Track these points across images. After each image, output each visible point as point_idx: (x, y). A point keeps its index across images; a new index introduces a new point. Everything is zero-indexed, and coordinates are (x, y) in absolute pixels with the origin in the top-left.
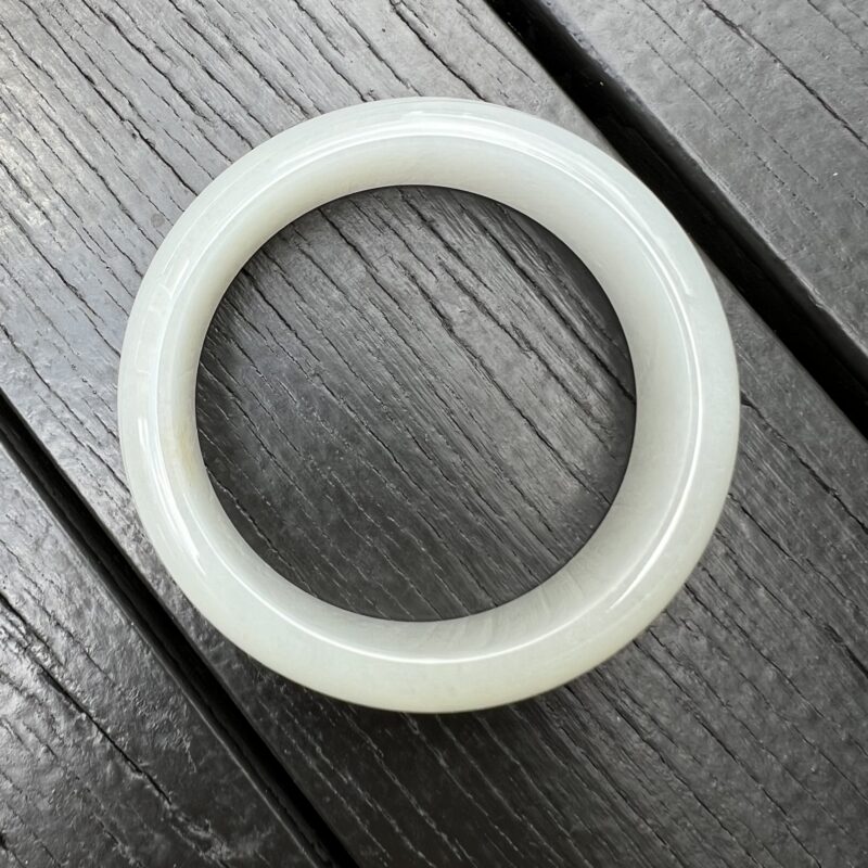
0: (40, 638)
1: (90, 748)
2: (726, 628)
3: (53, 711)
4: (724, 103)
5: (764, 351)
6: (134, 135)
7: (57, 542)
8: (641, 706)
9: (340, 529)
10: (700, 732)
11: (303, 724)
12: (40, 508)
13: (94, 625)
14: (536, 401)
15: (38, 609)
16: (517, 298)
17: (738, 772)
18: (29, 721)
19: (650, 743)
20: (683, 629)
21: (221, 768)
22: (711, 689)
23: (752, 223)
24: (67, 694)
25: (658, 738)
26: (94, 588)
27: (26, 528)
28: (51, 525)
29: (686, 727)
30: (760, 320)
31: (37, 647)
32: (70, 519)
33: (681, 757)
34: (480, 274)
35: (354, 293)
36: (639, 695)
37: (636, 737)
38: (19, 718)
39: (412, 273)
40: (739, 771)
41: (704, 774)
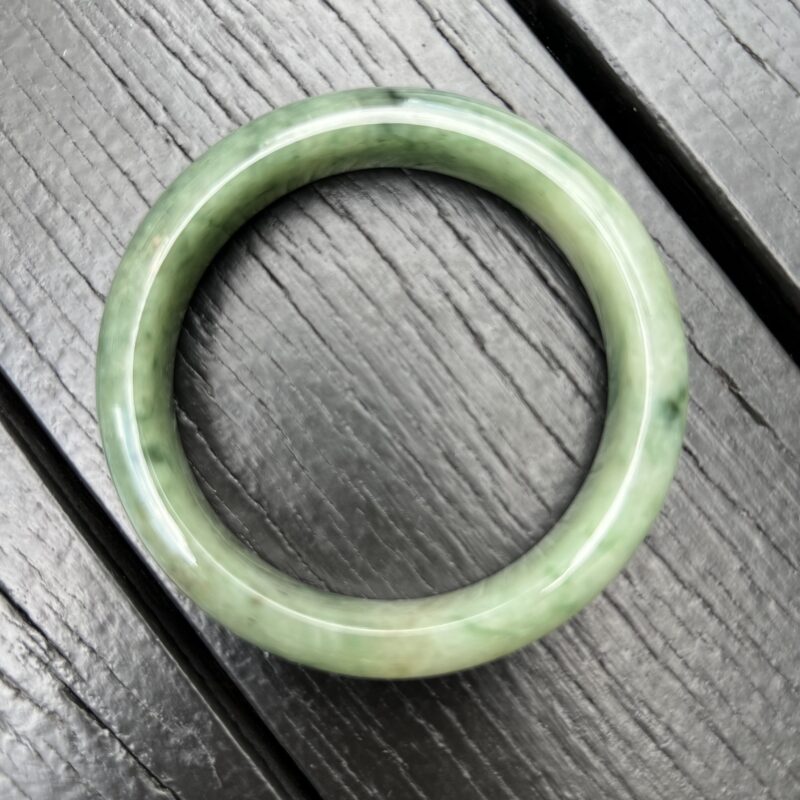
0: (61, 654)
1: (112, 764)
2: (739, 640)
3: (75, 728)
4: (749, 133)
5: (781, 374)
6: (167, 141)
7: (80, 556)
8: (658, 716)
9: (369, 542)
10: (712, 739)
11: (329, 737)
12: (62, 521)
13: (117, 640)
14: (564, 420)
15: (59, 624)
16: (548, 317)
17: (746, 777)
18: (49, 737)
19: (666, 751)
20: (698, 642)
21: (245, 782)
22: (724, 699)
23: (772, 250)
24: (89, 711)
25: (673, 746)
26: (118, 603)
27: (48, 541)
28: (74, 539)
29: (698, 735)
30: (777, 343)
31: (59, 663)
32: (96, 533)
33: (693, 763)
34: (513, 292)
35: (389, 309)
36: (656, 705)
37: (652, 745)
38: (39, 734)
39: (447, 290)
40: (748, 775)
41: (714, 779)
